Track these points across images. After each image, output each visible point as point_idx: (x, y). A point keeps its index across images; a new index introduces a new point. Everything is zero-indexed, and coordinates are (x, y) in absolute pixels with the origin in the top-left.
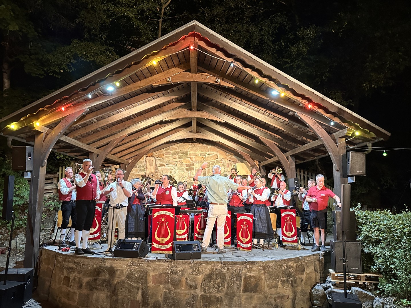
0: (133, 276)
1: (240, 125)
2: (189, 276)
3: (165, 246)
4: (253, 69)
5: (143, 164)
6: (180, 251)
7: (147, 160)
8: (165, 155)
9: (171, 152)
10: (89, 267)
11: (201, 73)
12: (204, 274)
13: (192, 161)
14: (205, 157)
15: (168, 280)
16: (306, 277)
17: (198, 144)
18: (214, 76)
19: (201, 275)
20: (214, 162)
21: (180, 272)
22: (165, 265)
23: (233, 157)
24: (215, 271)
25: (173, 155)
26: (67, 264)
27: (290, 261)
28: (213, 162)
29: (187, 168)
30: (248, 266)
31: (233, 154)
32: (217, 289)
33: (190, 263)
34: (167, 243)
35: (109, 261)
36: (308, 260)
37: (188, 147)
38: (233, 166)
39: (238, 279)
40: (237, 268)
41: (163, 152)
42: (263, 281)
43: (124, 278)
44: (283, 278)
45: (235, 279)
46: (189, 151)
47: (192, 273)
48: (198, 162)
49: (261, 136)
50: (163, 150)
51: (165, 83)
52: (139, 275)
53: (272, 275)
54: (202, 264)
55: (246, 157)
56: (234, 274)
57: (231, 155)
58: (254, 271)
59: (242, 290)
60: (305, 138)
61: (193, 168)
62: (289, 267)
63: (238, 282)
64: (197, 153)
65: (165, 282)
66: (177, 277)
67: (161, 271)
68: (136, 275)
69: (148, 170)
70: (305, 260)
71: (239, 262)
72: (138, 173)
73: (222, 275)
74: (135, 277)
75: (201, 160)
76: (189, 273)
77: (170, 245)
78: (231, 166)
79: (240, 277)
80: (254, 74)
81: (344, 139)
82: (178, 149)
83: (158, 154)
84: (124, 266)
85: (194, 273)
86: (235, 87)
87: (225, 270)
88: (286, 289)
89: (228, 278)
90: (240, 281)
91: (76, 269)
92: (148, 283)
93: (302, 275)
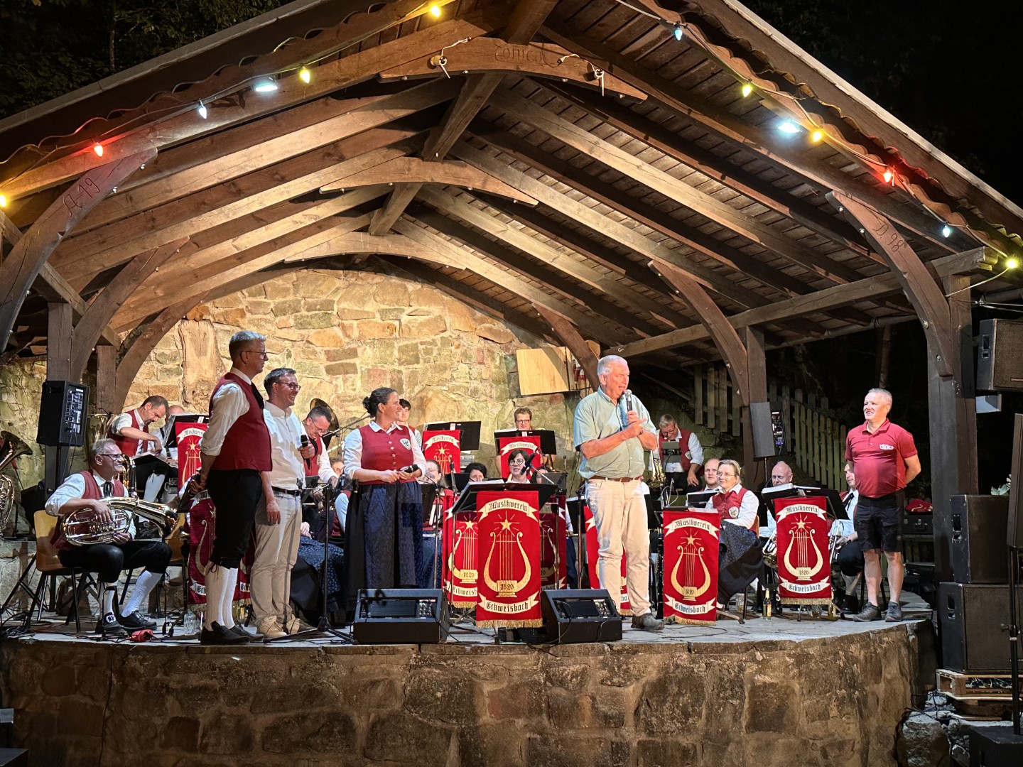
0: (430, 698)
1: (589, 216)
2: (598, 690)
3: (517, 604)
4: (739, 50)
5: (173, 348)
6: (567, 616)
7: (185, 333)
8: (248, 315)
9: (269, 304)
10: (274, 681)
11: (540, 44)
12: (643, 681)
13: (347, 340)
14: (396, 323)
15: (539, 705)
16: (885, 690)
17: (372, 275)
18: (583, 57)
19: (634, 685)
20: (433, 343)
21: (572, 677)
22: (526, 661)
23: (500, 326)
24: (673, 673)
25: (276, 316)
26: (177, 677)
27: (853, 643)
28: (430, 343)
29: (329, 363)
30: (759, 656)
31: (502, 316)
32: (682, 723)
33: (602, 652)
34: (522, 596)
35: (344, 658)
36: (887, 643)
37: (333, 284)
38: (498, 359)
39: (737, 692)
40: (731, 660)
41: (240, 302)
42: (797, 699)
43: (397, 706)
44: (840, 690)
45: (729, 693)
46: (336, 299)
47: (610, 679)
48: (372, 344)
49: (658, 259)
50: (239, 294)
51: (424, 70)
52: (447, 693)
53: (817, 681)
54: (635, 652)
55: (561, 329)
56: (726, 679)
57: (490, 320)
58: (774, 669)
59: (744, 724)
60: (822, 272)
61: (354, 366)
62: (851, 660)
63: (736, 702)
64: (366, 309)
65: (530, 711)
66: (564, 693)
67: (515, 679)
68: (439, 695)
69: (189, 369)
70: (881, 642)
71: (738, 644)
72: (157, 383)
73: (691, 682)
74: (437, 699)
75: (382, 335)
76: (598, 680)
77: (532, 602)
78: (493, 359)
79: (742, 687)
80: (738, 66)
81: (967, 280)
82: (295, 294)
83: (221, 310)
84: (396, 669)
85: (615, 680)
86: (650, 96)
87: (700, 668)
88: (847, 721)
89: (710, 691)
90: (742, 699)
91: (221, 689)
92: (479, 716)
93: (876, 686)
